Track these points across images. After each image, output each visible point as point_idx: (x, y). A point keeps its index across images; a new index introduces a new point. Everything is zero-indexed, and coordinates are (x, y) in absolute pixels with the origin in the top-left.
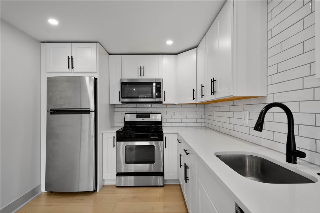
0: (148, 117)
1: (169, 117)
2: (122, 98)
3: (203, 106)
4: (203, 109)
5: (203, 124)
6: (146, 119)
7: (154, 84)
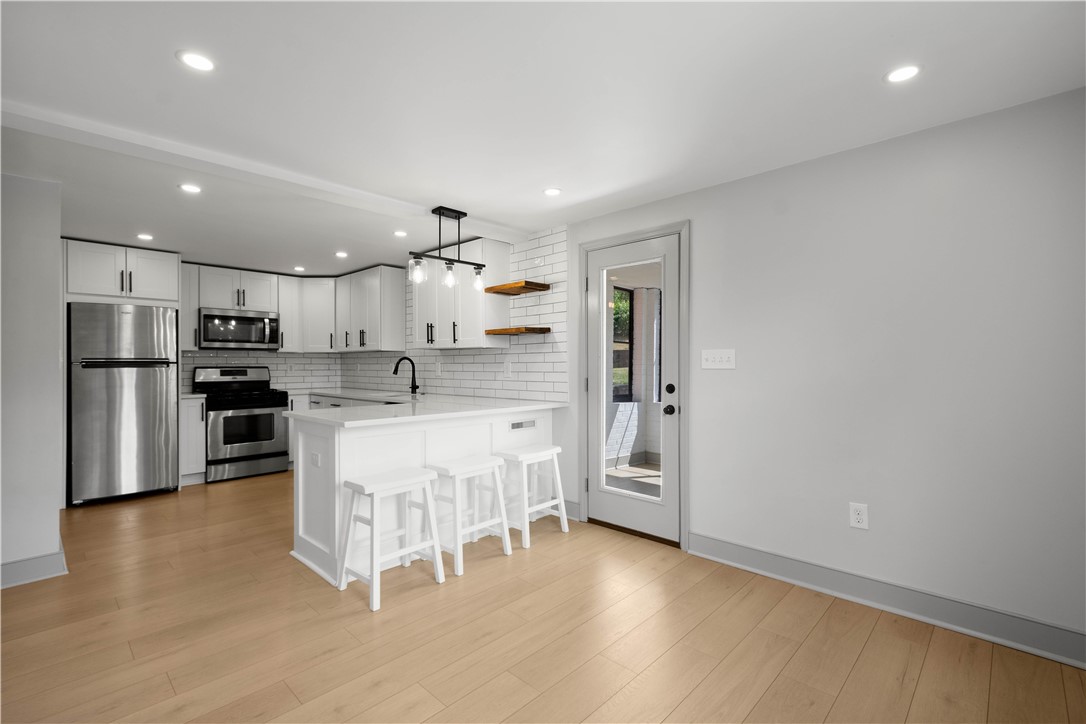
0: (244, 373)
1: (283, 373)
2: (205, 340)
3: (339, 356)
4: (339, 361)
5: (339, 384)
6: (240, 378)
7: (267, 321)
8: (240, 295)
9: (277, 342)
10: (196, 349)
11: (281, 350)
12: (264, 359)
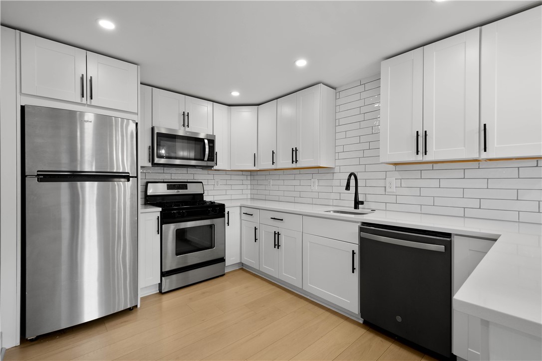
0: (185, 187)
1: (211, 187)
2: (158, 157)
3: (249, 173)
4: (249, 178)
5: (249, 196)
6: (182, 192)
7: (206, 141)
8: (185, 116)
9: (213, 161)
10: (150, 164)
11: (215, 168)
12: (199, 175)
